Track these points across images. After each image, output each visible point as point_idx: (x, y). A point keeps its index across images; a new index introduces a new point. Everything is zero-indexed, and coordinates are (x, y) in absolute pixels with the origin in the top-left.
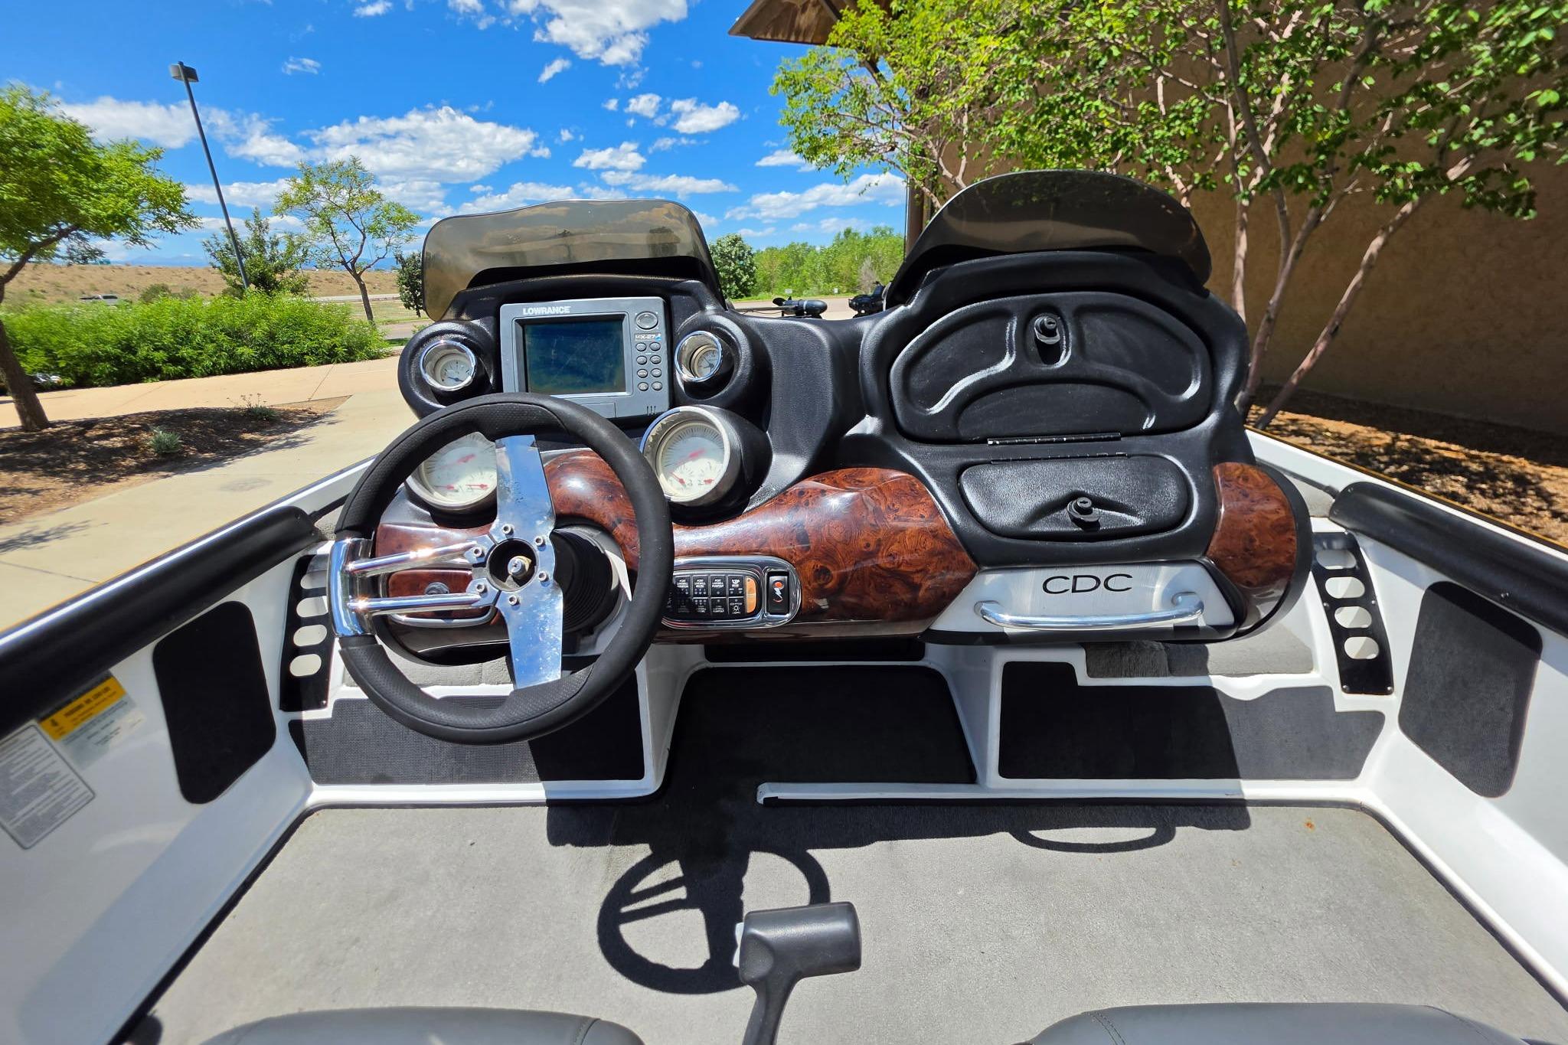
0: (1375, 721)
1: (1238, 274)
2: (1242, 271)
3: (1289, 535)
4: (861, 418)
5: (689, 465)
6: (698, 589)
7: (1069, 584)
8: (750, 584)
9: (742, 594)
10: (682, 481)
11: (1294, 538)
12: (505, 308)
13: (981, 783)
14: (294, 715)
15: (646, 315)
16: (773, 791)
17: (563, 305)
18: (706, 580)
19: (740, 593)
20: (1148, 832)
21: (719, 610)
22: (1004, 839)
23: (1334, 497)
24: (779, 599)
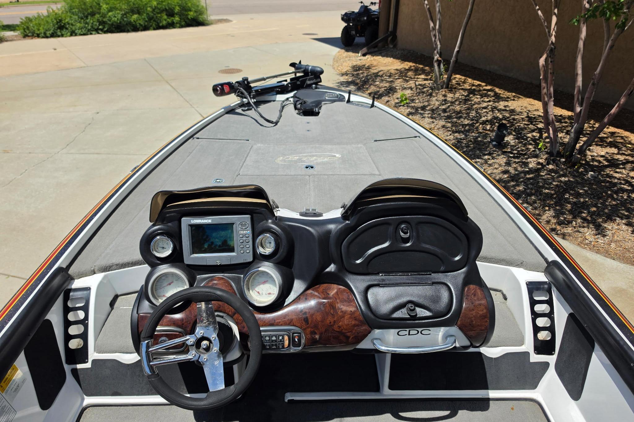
0: (546, 365)
1: (580, 50)
2: (582, 49)
3: (486, 320)
4: (330, 265)
5: (262, 286)
6: (266, 340)
7: (407, 333)
8: (286, 338)
9: (283, 342)
10: (258, 292)
11: (488, 320)
12: (184, 219)
13: (381, 391)
14: (73, 366)
15: (244, 223)
16: (292, 397)
17: (209, 219)
18: (269, 337)
19: (283, 341)
20: (447, 413)
21: (274, 347)
22: (388, 416)
23: (547, 264)
24: (297, 342)
